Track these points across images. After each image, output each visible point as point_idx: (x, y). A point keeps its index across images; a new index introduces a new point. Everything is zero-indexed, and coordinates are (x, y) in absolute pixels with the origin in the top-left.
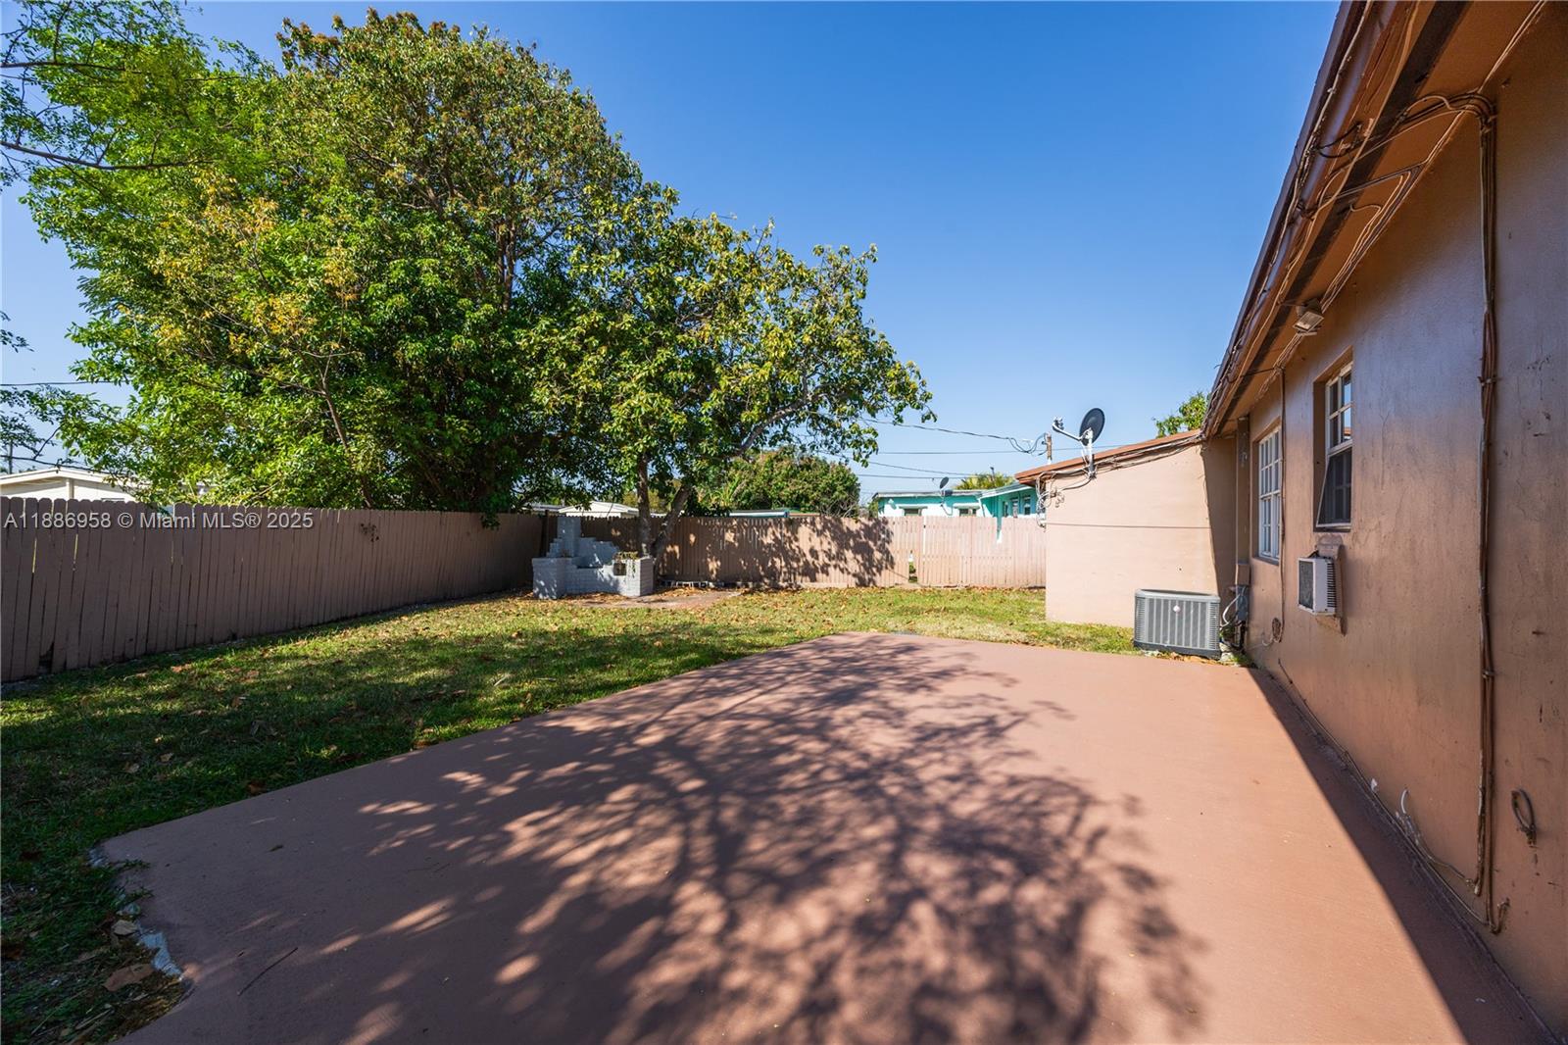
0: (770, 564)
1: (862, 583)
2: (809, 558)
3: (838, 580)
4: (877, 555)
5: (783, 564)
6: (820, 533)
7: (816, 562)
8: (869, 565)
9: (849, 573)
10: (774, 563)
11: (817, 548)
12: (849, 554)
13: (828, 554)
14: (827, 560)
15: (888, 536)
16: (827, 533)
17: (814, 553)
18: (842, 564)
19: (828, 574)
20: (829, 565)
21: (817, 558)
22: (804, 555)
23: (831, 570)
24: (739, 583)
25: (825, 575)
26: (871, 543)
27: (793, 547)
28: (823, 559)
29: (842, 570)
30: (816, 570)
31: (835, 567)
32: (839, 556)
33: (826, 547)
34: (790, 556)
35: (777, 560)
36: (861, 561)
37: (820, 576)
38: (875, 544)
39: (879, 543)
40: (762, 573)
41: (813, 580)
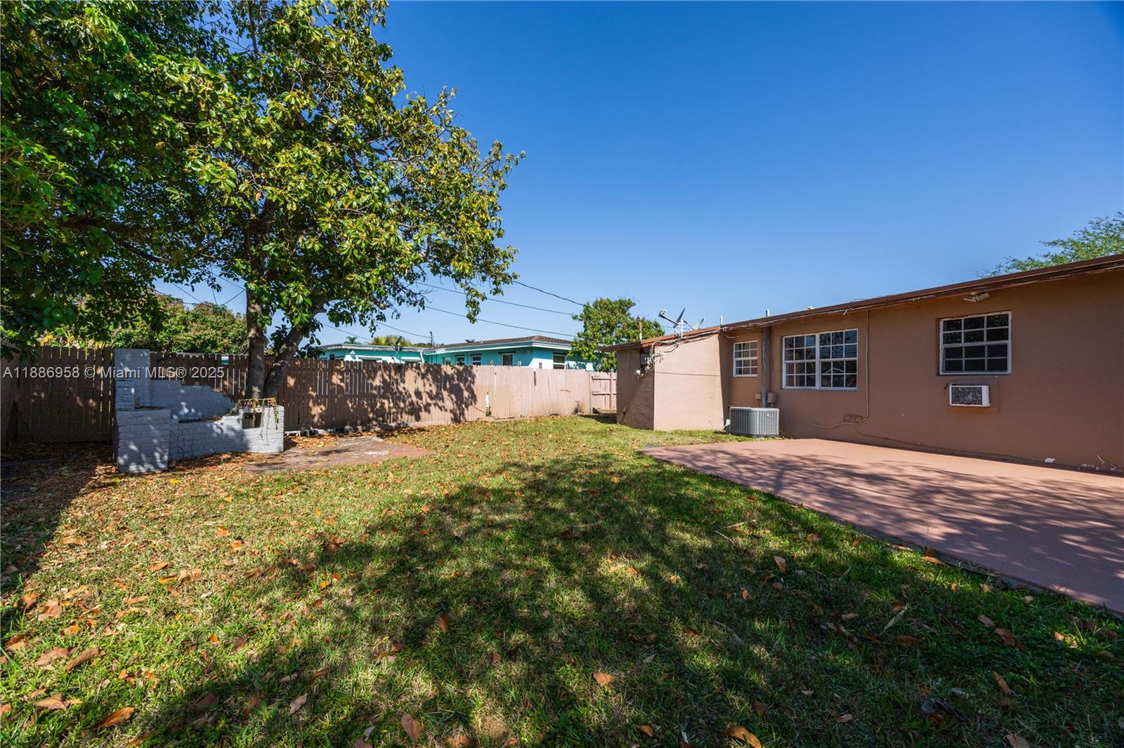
0: (379, 405)
1: (456, 420)
2: (414, 398)
3: (438, 417)
4: (466, 394)
5: (392, 405)
6: (423, 376)
7: (420, 402)
8: (460, 401)
9: (446, 410)
10: (383, 404)
11: (421, 389)
12: (445, 394)
13: (430, 395)
14: (429, 401)
15: (473, 378)
16: (430, 376)
17: (418, 394)
18: (440, 404)
19: (429, 412)
20: (430, 405)
21: (421, 399)
22: (410, 396)
23: (432, 408)
24: (347, 427)
25: (427, 414)
26: (462, 385)
27: (401, 389)
28: (425, 398)
29: (440, 408)
30: (420, 409)
31: (435, 405)
32: (438, 396)
33: (428, 388)
34: (398, 397)
35: (386, 402)
36: (455, 400)
37: (423, 414)
38: (465, 385)
39: (467, 384)
40: (371, 415)
41: (418, 419)
